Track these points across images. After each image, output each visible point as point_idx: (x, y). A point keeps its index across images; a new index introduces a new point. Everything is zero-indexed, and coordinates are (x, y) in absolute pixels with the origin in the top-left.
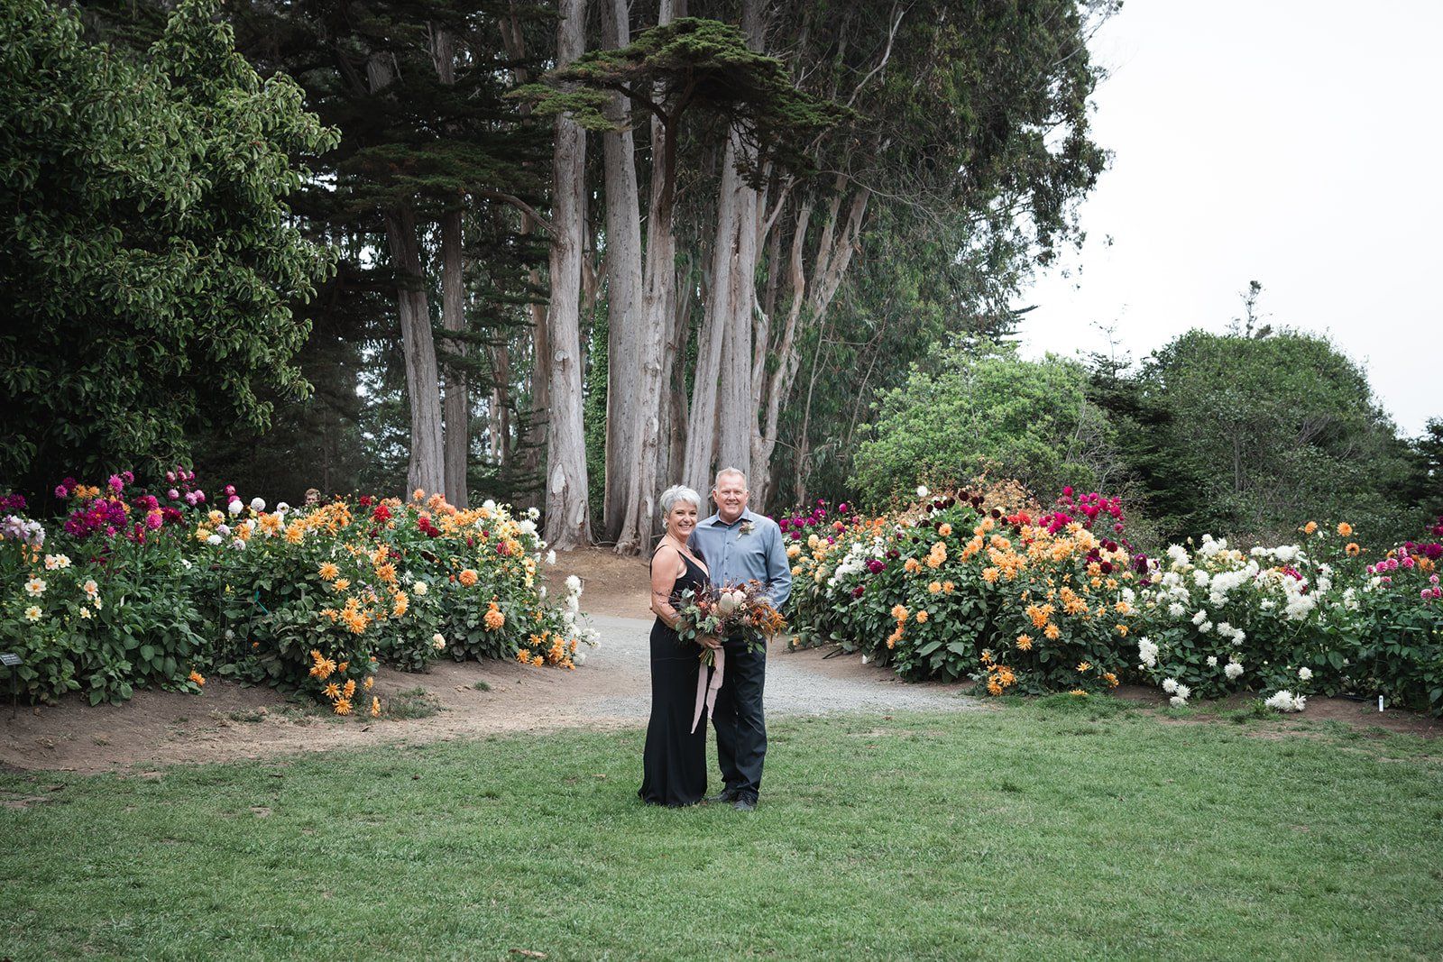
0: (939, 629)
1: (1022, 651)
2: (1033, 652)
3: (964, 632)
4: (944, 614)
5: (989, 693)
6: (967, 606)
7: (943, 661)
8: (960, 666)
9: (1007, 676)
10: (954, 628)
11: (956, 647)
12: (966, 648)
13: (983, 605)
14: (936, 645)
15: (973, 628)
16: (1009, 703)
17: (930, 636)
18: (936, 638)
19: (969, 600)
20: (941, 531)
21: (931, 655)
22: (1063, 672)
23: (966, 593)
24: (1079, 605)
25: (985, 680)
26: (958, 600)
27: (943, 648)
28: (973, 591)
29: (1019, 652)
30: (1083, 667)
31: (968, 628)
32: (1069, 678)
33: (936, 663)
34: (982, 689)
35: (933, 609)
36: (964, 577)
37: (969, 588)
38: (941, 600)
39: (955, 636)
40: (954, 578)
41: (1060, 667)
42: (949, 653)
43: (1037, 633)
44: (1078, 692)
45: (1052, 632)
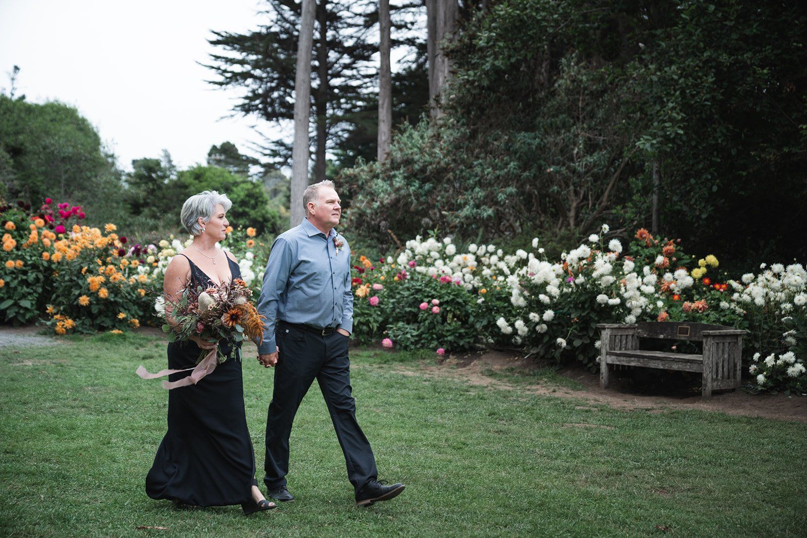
0: (12, 291)
1: (82, 306)
2: (88, 308)
3: (30, 294)
4: (16, 282)
5: (56, 333)
6: (31, 276)
7: (16, 313)
8: (28, 316)
9: (69, 323)
10: (23, 291)
11: (26, 303)
12: (32, 304)
13: (41, 276)
14: (9, 302)
15: (35, 292)
16: (73, 339)
17: (6, 296)
18: (10, 298)
19: (32, 273)
20: (6, 226)
21: (7, 309)
22: (104, 319)
23: (29, 268)
24: (119, 276)
25: (54, 325)
26: (25, 273)
27: (16, 304)
28: (35, 267)
29: (79, 307)
30: (122, 316)
31: (32, 291)
32: (108, 322)
33: (11, 314)
34: (51, 331)
35: (8, 279)
36: (28, 258)
37: (31, 265)
38: (12, 272)
39: (24, 296)
40: (22, 258)
41: (102, 316)
42: (20, 307)
43: (93, 294)
44: (115, 332)
45: (104, 293)
